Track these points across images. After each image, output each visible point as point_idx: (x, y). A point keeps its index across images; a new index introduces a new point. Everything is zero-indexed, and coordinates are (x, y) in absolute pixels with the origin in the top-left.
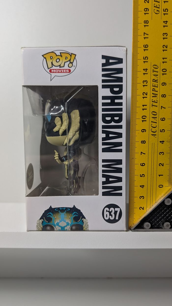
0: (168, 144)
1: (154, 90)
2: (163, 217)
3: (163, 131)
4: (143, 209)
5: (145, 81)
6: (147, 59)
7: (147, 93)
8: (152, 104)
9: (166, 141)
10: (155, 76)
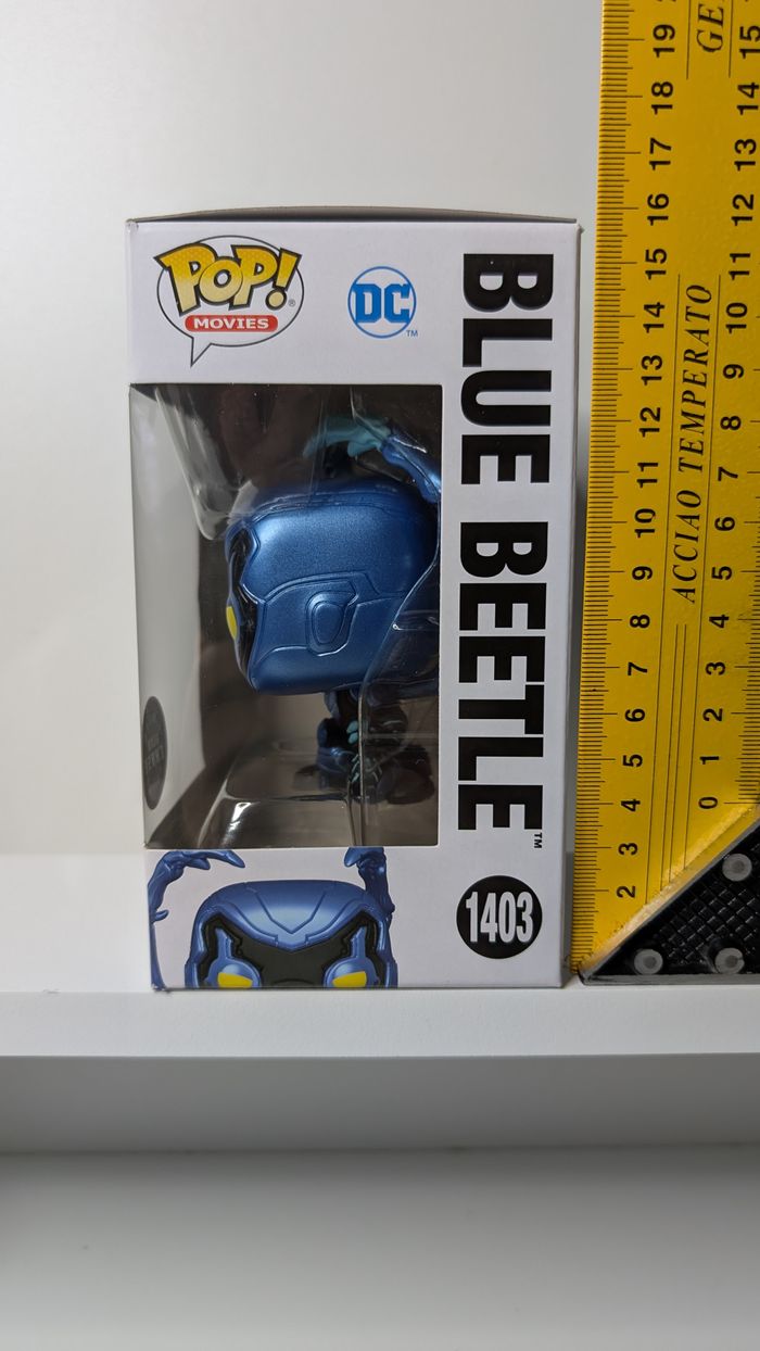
0: (746, 628)
1: (689, 398)
2: (713, 927)
3: (726, 573)
4: (632, 895)
5: (652, 360)
6: (663, 261)
7: (659, 410)
8: (681, 459)
9: (737, 617)
10: (697, 335)
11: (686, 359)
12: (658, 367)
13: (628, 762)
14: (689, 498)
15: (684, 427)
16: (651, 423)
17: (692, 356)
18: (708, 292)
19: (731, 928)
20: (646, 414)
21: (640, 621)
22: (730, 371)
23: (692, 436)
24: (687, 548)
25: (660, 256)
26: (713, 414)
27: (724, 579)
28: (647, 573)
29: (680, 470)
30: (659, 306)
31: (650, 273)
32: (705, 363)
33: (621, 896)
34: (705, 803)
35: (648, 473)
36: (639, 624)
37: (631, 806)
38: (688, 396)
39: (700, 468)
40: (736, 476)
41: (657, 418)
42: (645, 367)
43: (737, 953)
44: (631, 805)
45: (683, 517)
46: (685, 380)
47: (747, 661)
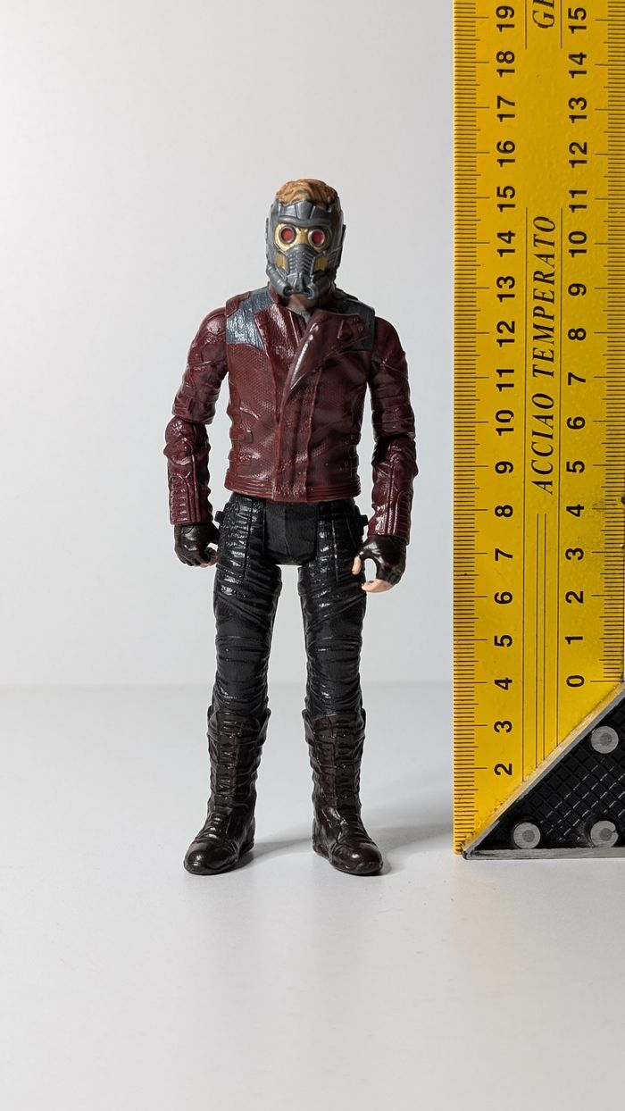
0: (599, 516)
2: (587, 803)
3: (578, 467)
4: (509, 772)
5: (505, 280)
6: (512, 196)
7: (513, 323)
8: (534, 366)
9: (591, 506)
10: (545, 259)
11: (535, 279)
12: (511, 287)
13: (499, 642)
14: (543, 401)
15: (535, 338)
16: (506, 334)
17: (541, 277)
18: (552, 222)
19: (605, 803)
20: (502, 327)
21: (504, 511)
22: (574, 290)
23: (543, 346)
24: (543, 444)
25: (509, 192)
26: (561, 327)
27: (578, 471)
28: (509, 467)
29: (534, 376)
30: (510, 234)
31: (501, 206)
32: (552, 282)
33: (499, 774)
34: (571, 681)
35: (506, 379)
36: (503, 514)
37: (504, 685)
38: (538, 311)
39: (552, 374)
40: (583, 381)
41: (512, 330)
42: (500, 287)
43: (612, 826)
44: (504, 683)
45: (538, 417)
46: (535, 297)
47: (602, 547)
